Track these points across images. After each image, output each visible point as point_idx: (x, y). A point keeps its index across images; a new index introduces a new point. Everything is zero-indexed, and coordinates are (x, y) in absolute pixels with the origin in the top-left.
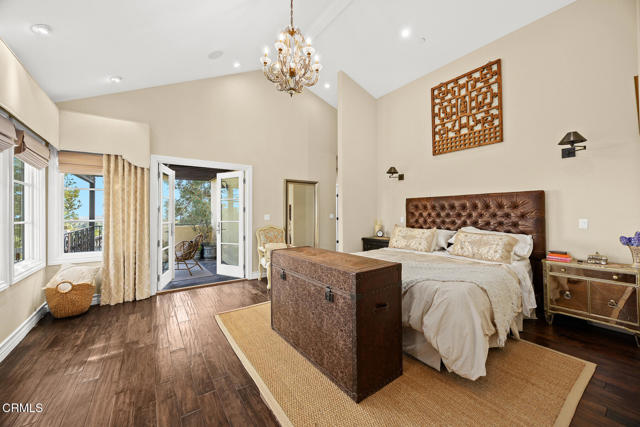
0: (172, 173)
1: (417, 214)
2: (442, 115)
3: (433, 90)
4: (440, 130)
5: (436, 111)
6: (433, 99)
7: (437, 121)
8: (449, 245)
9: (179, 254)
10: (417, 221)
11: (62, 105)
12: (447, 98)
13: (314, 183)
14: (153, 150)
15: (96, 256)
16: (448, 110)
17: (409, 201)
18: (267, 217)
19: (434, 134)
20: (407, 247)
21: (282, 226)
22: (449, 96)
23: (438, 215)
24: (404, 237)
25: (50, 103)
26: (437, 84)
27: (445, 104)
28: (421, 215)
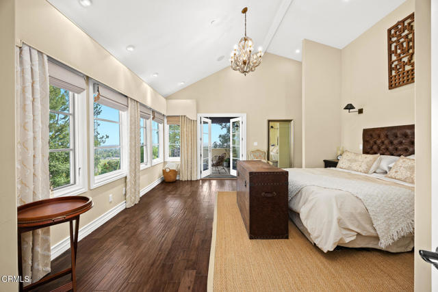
0: (209, 121)
1: (372, 142)
2: (399, 51)
3: (389, 31)
4: (396, 66)
5: (393, 49)
6: (390, 39)
7: (394, 58)
8: (390, 168)
9: (214, 162)
10: (372, 148)
11: (167, 98)
12: (403, 34)
13: (290, 121)
14: (198, 112)
15: (177, 159)
16: (405, 45)
17: (365, 131)
18: (256, 144)
19: (390, 69)
20: (349, 168)
21: (265, 149)
22: (406, 32)
23: (391, 143)
24: (349, 160)
25: (162, 98)
26: (394, 23)
27: (402, 40)
28: (375, 143)
